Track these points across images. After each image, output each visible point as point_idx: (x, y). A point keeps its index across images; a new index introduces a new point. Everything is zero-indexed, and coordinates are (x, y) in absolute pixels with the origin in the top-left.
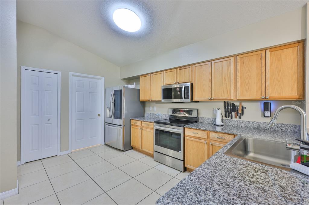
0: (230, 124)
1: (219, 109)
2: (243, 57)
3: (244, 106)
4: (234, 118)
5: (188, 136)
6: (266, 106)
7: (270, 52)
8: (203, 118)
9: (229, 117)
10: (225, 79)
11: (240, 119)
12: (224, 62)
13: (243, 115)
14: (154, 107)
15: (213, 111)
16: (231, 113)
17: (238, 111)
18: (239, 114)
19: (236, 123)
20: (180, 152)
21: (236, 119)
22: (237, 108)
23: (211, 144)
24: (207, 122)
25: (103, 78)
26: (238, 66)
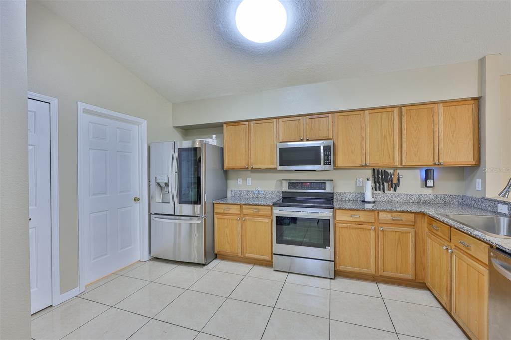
0: (382, 199)
1: (368, 180)
2: (410, 110)
3: (400, 175)
4: (386, 192)
5: (341, 222)
6: (428, 174)
7: (443, 106)
8: (341, 194)
9: (380, 190)
10: (385, 136)
11: (395, 191)
12: (384, 114)
13: (398, 187)
14: (248, 179)
15: (356, 182)
16: (383, 184)
17: (392, 181)
18: (394, 186)
19: (389, 198)
20: (329, 248)
21: (388, 192)
22: (391, 177)
23: (381, 229)
24: (347, 199)
25: (145, 123)
26: (404, 121)
